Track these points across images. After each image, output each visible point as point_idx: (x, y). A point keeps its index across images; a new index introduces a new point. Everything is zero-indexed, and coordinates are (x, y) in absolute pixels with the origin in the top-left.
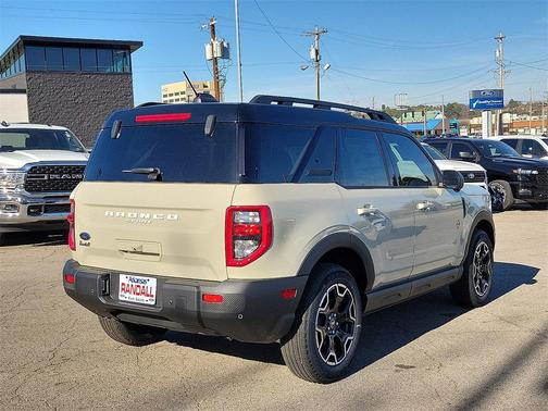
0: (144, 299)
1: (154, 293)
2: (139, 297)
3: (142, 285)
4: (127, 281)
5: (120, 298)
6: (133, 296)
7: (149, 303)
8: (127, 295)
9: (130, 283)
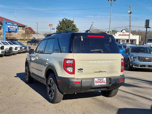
0: (103, 84)
1: (105, 81)
2: (101, 83)
3: (102, 80)
4: (97, 80)
5: (95, 85)
6: (99, 83)
7: (105, 84)
8: (98, 83)
9: (98, 80)
